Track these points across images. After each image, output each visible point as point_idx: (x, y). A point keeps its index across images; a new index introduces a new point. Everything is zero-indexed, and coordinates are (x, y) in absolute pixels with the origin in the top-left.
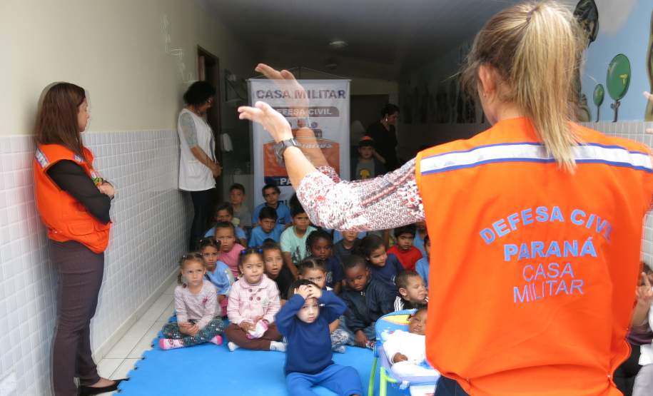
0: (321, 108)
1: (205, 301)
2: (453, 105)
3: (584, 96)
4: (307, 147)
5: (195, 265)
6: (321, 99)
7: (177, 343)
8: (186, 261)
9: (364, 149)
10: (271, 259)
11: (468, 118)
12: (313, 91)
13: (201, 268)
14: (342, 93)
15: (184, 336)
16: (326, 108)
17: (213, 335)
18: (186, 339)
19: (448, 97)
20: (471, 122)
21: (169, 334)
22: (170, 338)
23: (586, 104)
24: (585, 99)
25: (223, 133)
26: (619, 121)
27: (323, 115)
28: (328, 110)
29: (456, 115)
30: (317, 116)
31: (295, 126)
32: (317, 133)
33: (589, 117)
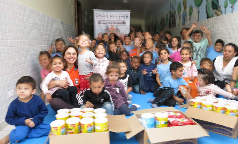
0: (119, 21)
12: (117, 15)
14: (127, 17)
23: (221, 9)
25: (82, 31)
27: (120, 24)
28: (122, 22)
31: (110, 27)
32: (118, 30)
33: (222, 14)
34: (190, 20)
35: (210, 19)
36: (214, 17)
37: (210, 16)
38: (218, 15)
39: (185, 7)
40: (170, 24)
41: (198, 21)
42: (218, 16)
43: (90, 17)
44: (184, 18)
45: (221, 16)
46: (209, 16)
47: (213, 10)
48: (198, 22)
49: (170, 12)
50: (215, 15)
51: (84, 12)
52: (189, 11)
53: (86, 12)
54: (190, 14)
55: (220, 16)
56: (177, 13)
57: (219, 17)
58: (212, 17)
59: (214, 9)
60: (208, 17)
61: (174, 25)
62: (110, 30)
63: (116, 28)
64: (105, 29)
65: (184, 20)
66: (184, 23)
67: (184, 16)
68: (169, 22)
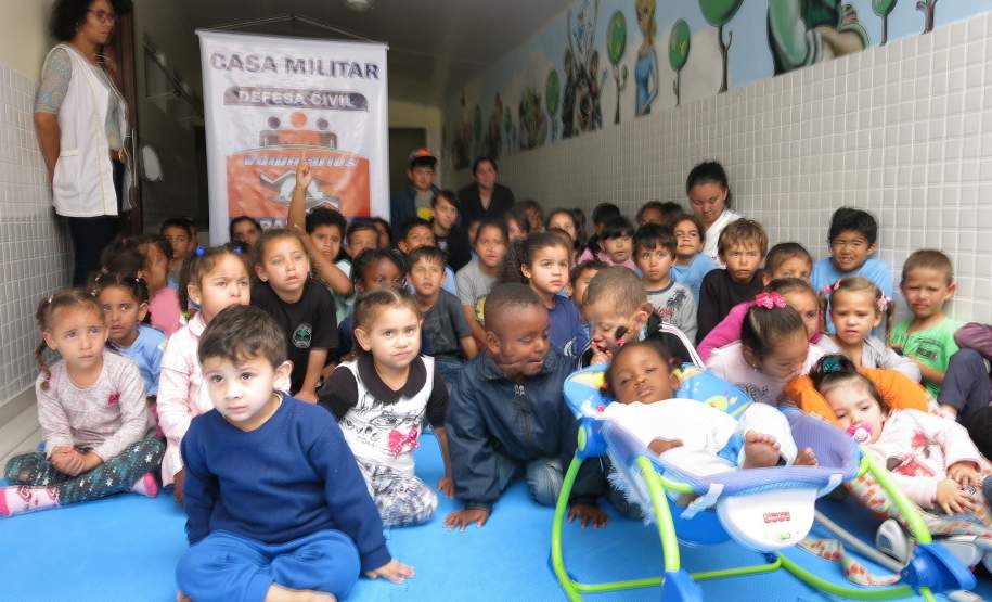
0: (333, 94)
1: (114, 399)
2: (553, 113)
3: (849, 7)
5: (80, 316)
6: (334, 77)
7: (43, 495)
8: (58, 310)
9: (420, 172)
10: (281, 260)
11: (584, 126)
12: (320, 62)
13: (98, 323)
14: (372, 69)
15: (59, 477)
16: (344, 94)
17: (137, 477)
18: (69, 486)
19: (543, 102)
20: (593, 128)
21: (25, 476)
22: (24, 484)
23: (855, 20)
24: (854, 13)
25: (143, 146)
26: (936, 26)
27: (339, 107)
28: (348, 98)
29: (561, 126)
30: (329, 106)
31: (286, 123)
32: (329, 138)
33: (864, 43)
34: (677, 92)
35: (791, 75)
36: (814, 61)
37: (793, 59)
38: (838, 52)
39: (650, 31)
40: (568, 119)
41: (725, 88)
42: (842, 59)
43: (186, 87)
44: (643, 82)
45: (859, 55)
46: (784, 64)
47: (808, 29)
48: (723, 95)
49: (569, 56)
50: (825, 53)
51: (150, 54)
52: (671, 47)
53: (162, 59)
54: (680, 62)
55: (854, 55)
56: (604, 61)
57: (846, 59)
58: (803, 65)
59: (812, 25)
60: (780, 67)
61: (592, 118)
62: (287, 138)
63: (317, 129)
64: (262, 135)
65: (642, 94)
66: (643, 108)
67: (644, 75)
68: (565, 108)
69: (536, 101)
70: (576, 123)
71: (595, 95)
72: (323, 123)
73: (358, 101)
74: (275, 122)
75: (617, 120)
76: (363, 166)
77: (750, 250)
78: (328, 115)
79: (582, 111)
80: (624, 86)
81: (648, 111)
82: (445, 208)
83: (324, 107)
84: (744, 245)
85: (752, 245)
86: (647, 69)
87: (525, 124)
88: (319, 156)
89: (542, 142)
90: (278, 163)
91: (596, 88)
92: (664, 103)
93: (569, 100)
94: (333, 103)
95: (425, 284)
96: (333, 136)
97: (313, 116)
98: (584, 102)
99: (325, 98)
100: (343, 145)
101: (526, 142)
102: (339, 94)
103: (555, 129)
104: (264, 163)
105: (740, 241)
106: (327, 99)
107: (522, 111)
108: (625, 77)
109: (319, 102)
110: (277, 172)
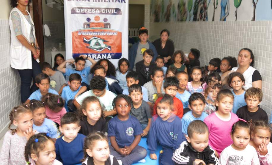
0: (109, 9)
2: (190, 10)
4: (101, 34)
6: (110, 3)
9: (142, 36)
11: (201, 18)
16: (113, 9)
19: (186, 6)
20: (204, 20)
27: (111, 14)
28: (114, 10)
30: (108, 13)
31: (93, 20)
32: (107, 25)
34: (236, 16)
40: (195, 14)
41: (254, 19)
44: (224, 8)
48: (253, 22)
54: (238, 5)
61: (204, 17)
62: (93, 25)
63: (103, 22)
64: (85, 24)
65: (223, 13)
66: (223, 18)
67: (224, 6)
68: (195, 9)
69: (184, 5)
70: (198, 17)
71: (206, 8)
72: (105, 20)
73: (118, 11)
74: (88, 19)
75: (213, 20)
76: (120, 34)
77: (255, 99)
78: (107, 16)
79: (201, 13)
80: (216, 8)
81: (225, 20)
82: (147, 57)
83: (105, 14)
84: (252, 97)
85: (255, 98)
86: (226, 3)
87: (180, 12)
88: (104, 31)
89: (186, 20)
90: (90, 34)
91: (206, 5)
92: (231, 18)
93: (196, 8)
94: (109, 12)
95: (136, 100)
96: (109, 24)
97: (102, 17)
98: (201, 10)
99: (106, 10)
100: (113, 27)
101: (180, 18)
102: (112, 9)
103: (190, 17)
104: (85, 34)
105: (251, 96)
106: (107, 11)
107: (179, 7)
108: (217, 4)
109: (104, 12)
110: (89, 37)
